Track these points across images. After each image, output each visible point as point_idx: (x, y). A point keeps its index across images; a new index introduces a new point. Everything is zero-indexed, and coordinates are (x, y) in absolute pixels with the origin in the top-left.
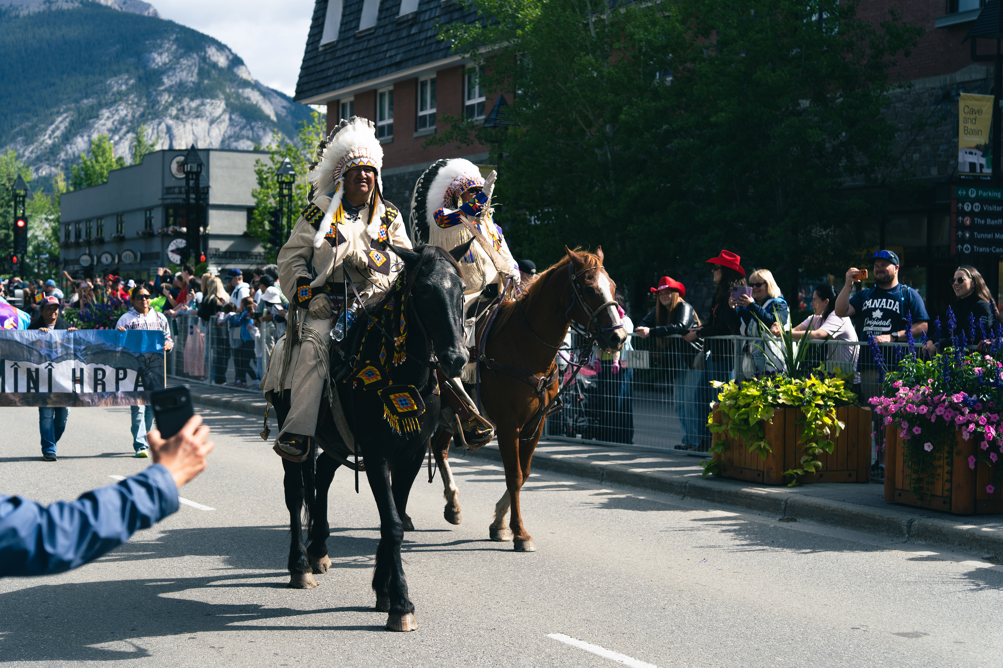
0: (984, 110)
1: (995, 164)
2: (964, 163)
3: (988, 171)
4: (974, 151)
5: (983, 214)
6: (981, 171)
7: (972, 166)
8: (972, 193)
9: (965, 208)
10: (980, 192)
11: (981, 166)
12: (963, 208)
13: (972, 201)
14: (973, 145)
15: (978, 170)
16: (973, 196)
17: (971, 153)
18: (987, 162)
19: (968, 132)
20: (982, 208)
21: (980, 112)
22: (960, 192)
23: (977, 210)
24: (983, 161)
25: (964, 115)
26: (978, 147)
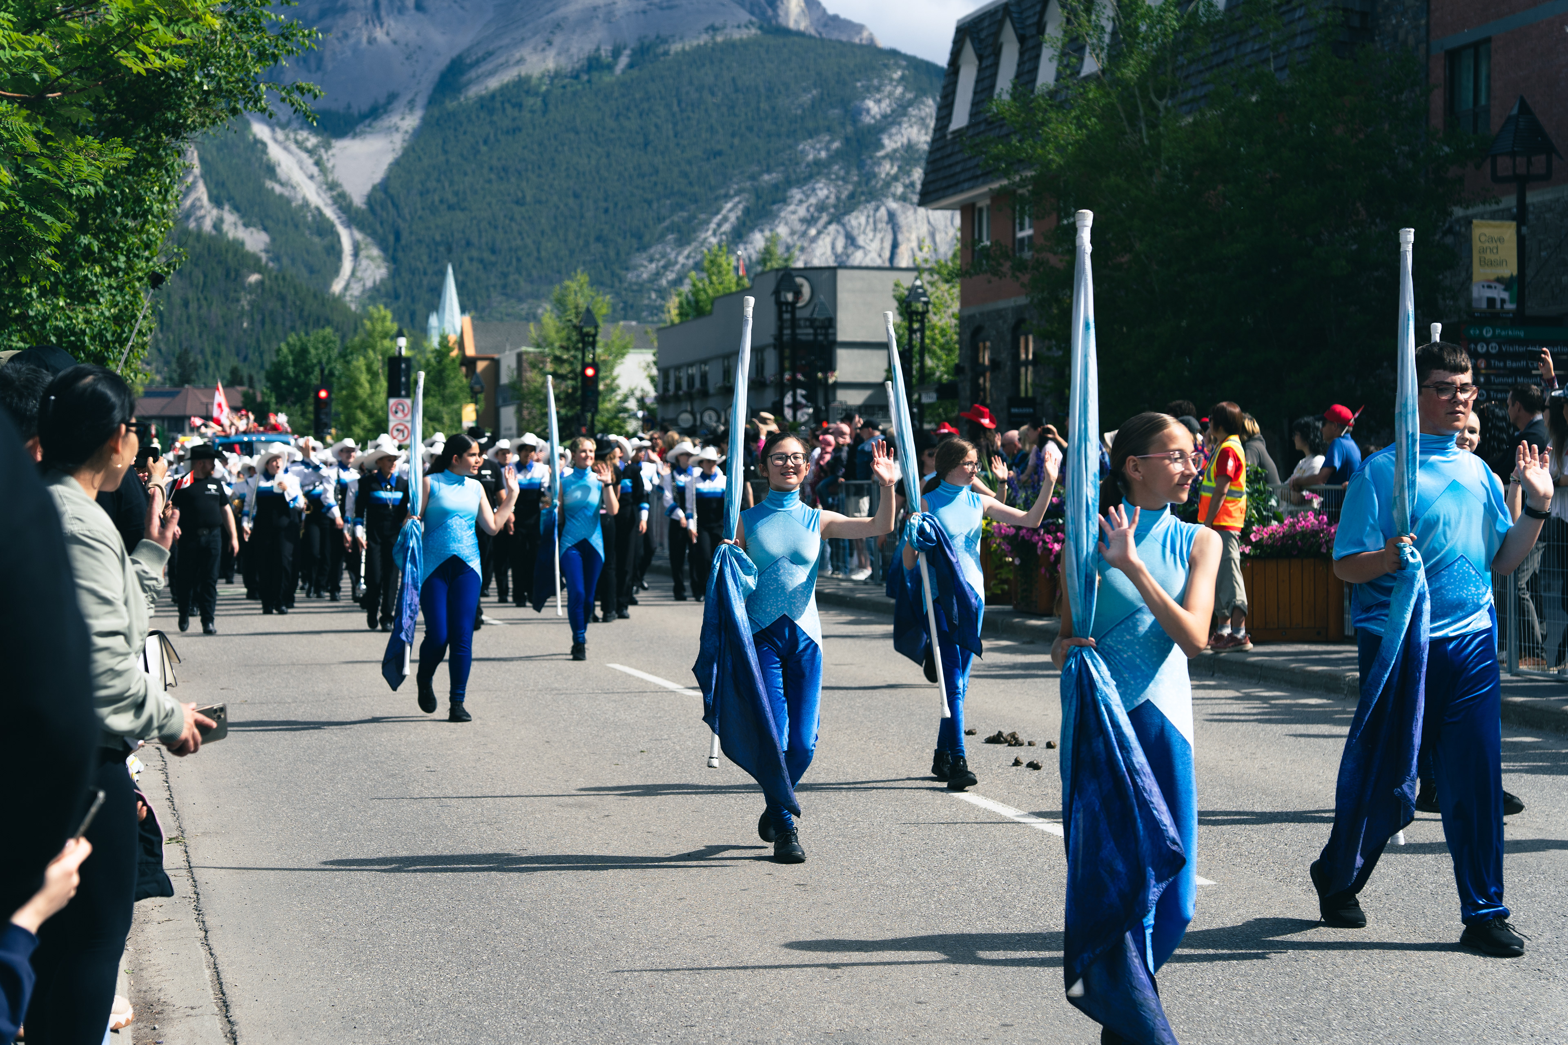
0: (1506, 237)
1: (1520, 300)
2: (1480, 299)
3: (1510, 306)
4: (1493, 285)
5: (1501, 356)
6: (1502, 307)
7: (1491, 301)
8: (1488, 333)
9: (1479, 349)
10: (1498, 331)
11: (1503, 301)
12: (1476, 349)
13: (1487, 342)
14: (1492, 277)
15: (1498, 305)
16: (1489, 335)
17: (1489, 287)
18: (1511, 297)
19: (1484, 263)
20: (1500, 348)
21: (1501, 240)
22: (1472, 332)
23: (1493, 351)
24: (1505, 295)
25: (1479, 244)
26: (1499, 280)
